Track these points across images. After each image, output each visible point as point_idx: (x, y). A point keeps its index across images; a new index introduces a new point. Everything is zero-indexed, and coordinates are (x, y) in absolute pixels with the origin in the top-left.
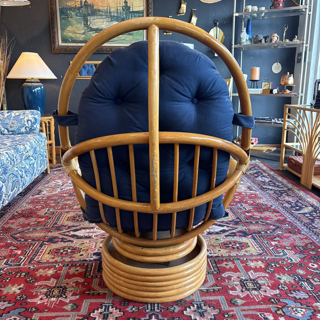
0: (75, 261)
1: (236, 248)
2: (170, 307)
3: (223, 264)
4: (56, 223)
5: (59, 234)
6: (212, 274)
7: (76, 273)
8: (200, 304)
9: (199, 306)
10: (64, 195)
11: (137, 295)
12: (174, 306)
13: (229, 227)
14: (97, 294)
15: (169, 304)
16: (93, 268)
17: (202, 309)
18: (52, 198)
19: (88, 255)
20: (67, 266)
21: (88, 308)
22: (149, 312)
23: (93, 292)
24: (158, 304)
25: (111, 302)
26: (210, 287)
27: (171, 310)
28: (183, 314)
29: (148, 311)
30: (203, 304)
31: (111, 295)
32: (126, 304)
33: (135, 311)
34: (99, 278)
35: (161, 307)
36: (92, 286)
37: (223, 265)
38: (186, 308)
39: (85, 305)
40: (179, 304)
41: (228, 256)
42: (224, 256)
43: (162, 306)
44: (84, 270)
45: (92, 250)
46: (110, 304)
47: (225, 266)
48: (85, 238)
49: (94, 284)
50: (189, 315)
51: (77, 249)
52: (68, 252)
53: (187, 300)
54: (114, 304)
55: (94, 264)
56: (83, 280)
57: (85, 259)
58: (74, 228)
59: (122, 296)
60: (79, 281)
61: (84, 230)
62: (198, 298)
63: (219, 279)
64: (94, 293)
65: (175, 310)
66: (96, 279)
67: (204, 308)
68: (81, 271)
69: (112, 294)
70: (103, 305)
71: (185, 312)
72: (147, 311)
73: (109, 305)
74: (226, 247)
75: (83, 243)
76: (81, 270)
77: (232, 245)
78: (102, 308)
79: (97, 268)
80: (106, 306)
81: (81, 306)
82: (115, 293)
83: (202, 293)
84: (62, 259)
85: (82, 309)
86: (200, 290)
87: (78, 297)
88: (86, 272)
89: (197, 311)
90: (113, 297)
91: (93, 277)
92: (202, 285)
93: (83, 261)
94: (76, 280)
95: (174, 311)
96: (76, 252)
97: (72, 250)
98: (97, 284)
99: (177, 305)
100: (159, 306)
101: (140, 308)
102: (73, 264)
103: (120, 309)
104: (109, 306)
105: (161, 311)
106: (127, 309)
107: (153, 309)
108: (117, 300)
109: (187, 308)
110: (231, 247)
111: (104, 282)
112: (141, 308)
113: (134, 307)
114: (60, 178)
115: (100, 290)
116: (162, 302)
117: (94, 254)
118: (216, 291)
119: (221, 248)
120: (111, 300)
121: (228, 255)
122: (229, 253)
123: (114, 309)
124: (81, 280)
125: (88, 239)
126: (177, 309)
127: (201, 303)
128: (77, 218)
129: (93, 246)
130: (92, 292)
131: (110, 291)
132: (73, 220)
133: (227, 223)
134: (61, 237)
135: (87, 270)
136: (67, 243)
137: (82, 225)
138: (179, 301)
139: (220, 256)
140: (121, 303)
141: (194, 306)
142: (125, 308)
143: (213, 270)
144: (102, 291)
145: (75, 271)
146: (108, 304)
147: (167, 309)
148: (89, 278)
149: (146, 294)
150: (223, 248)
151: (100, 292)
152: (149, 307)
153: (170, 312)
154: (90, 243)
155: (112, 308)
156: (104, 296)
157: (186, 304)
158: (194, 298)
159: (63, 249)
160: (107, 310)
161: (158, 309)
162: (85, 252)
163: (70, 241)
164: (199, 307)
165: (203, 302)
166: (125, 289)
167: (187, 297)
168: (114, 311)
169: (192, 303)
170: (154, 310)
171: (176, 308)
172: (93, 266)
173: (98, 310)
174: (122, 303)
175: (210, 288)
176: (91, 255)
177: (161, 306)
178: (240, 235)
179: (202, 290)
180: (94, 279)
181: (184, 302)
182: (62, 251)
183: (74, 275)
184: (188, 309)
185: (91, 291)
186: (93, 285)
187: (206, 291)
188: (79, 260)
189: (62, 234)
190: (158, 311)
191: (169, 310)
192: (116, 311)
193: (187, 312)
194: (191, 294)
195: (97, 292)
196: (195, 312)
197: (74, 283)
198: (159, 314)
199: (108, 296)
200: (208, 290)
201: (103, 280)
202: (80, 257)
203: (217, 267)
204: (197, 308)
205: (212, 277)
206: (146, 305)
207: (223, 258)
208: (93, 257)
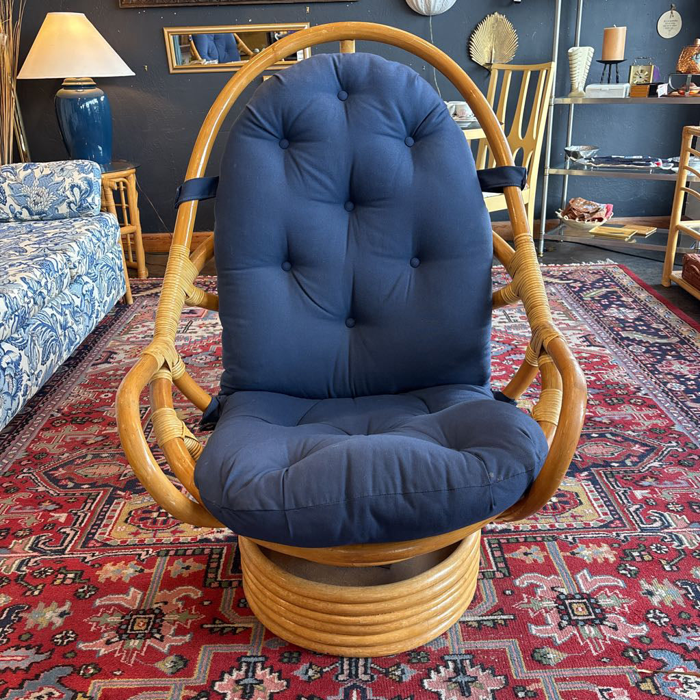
0: (183, 543)
1: (550, 508)
2: (393, 668)
3: (517, 552)
6: (492, 578)
7: (185, 574)
8: (462, 662)
11: (317, 640)
12: (403, 666)
14: (230, 631)
15: (391, 659)
16: (222, 560)
17: (465, 674)
20: (166, 555)
21: (209, 668)
22: (344, 681)
23: (222, 626)
24: (366, 659)
25: (259, 654)
26: (485, 616)
27: (394, 677)
28: (423, 687)
30: (468, 661)
31: (261, 634)
32: (294, 660)
33: (313, 678)
34: (236, 587)
35: (371, 668)
36: (220, 609)
37: (519, 554)
38: (429, 670)
39: (203, 659)
40: (414, 661)
41: (529, 531)
42: (521, 531)
43: (376, 666)
44: (204, 567)
46: (258, 657)
47: (524, 557)
49: (224, 605)
50: (436, 690)
52: (168, 518)
53: (433, 649)
54: (267, 658)
55: (225, 551)
56: (200, 593)
57: (204, 537)
60: (192, 595)
62: (458, 644)
63: (507, 592)
64: (224, 628)
65: (403, 676)
66: (229, 591)
67: (470, 671)
68: (196, 570)
69: (264, 630)
70: (243, 659)
71: (426, 683)
72: (341, 678)
73: (256, 659)
76: (195, 567)
78: (239, 669)
79: (232, 562)
80: (250, 663)
81: (195, 661)
83: (468, 632)
84: (154, 537)
85: (197, 671)
86: (464, 622)
87: (187, 638)
88: (206, 572)
89: (454, 680)
90: (265, 640)
91: (223, 586)
92: (468, 609)
93: (201, 541)
94: (184, 594)
95: (401, 678)
98: (231, 605)
99: (409, 662)
100: (369, 665)
101: (324, 670)
102: (178, 551)
103: (280, 672)
104: (255, 663)
105: (372, 677)
106: (295, 673)
107: (354, 673)
108: (274, 646)
109: (432, 671)
111: (246, 601)
112: (327, 669)
113: (310, 667)
115: (237, 620)
116: (375, 655)
118: (499, 624)
120: (261, 648)
121: (530, 528)
122: (533, 521)
123: (268, 670)
124: (196, 594)
126: (409, 673)
127: (465, 657)
130: (219, 626)
131: (258, 622)
135: (208, 567)
138: (413, 651)
139: (513, 528)
140: (282, 655)
141: (446, 666)
142: (292, 670)
143: (495, 569)
144: (240, 624)
145: (183, 568)
146: (254, 657)
147: (387, 674)
148: (214, 588)
151: (236, 625)
152: (346, 667)
153: (393, 680)
155: (263, 669)
156: (244, 636)
157: (429, 660)
158: (448, 643)
159: (158, 510)
160: (250, 674)
164: (459, 670)
165: (468, 657)
167: (432, 642)
168: (268, 677)
169: (442, 658)
170: (357, 675)
171: (406, 671)
172: (224, 555)
173: (230, 673)
174: (286, 655)
175: (487, 618)
177: (372, 665)
179: (467, 622)
180: (225, 591)
181: (424, 655)
182: (155, 515)
183: (180, 581)
184: (433, 674)
185: (217, 622)
186: (221, 606)
187: (477, 625)
188: (192, 540)
190: (366, 678)
191: (391, 676)
192: (271, 676)
193: (430, 682)
194: (442, 635)
195: (230, 627)
196: (449, 683)
197: (179, 600)
198: (368, 688)
199: (255, 636)
200: (481, 624)
201: (244, 595)
202: (195, 530)
203: (505, 560)
204: (455, 672)
205: (492, 586)
206: (340, 662)
207: (520, 535)
208: (224, 531)
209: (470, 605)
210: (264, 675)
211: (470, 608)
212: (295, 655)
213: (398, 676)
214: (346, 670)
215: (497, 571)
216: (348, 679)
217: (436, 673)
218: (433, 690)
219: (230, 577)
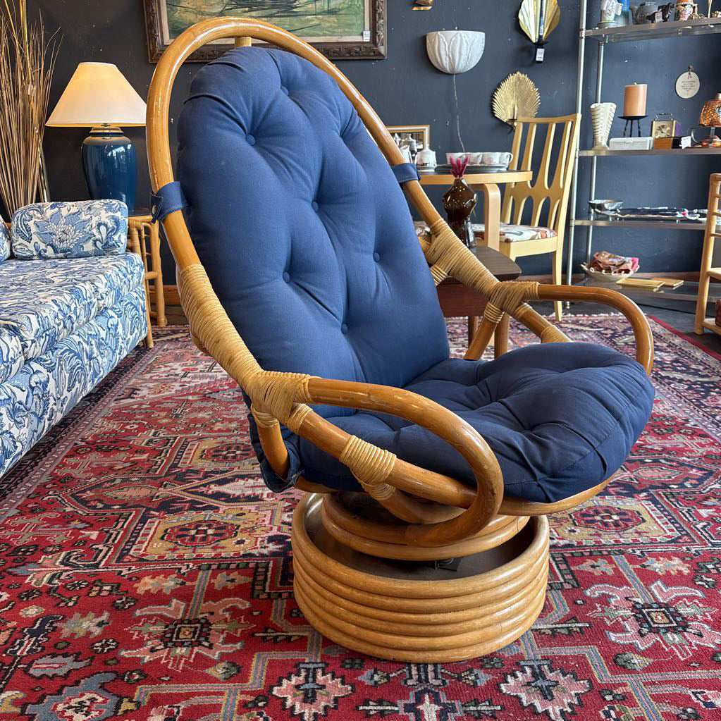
0: (226, 558)
1: (612, 524)
2: (465, 673)
3: (584, 565)
4: (175, 466)
5: (184, 490)
6: (561, 589)
7: (231, 586)
8: (539, 666)
9: (538, 671)
10: (190, 398)
11: (383, 644)
12: (475, 671)
14: (285, 639)
15: (462, 664)
16: (269, 573)
17: (544, 678)
18: (162, 406)
19: (256, 541)
20: (208, 569)
21: (264, 673)
22: (413, 685)
23: (275, 634)
24: (435, 665)
25: (319, 660)
26: (559, 624)
27: (468, 682)
28: (501, 691)
29: (411, 684)
30: (546, 666)
31: (318, 642)
32: (357, 666)
33: (380, 683)
34: (287, 598)
35: (442, 673)
36: (271, 619)
37: (586, 566)
38: (505, 675)
39: (257, 666)
40: (488, 666)
41: (594, 545)
42: (585, 546)
43: (446, 672)
44: (250, 580)
45: (264, 528)
46: (317, 663)
47: (591, 570)
48: (246, 501)
49: (275, 615)
50: (515, 694)
51: (230, 527)
52: (208, 535)
53: (507, 656)
54: (327, 665)
55: (271, 565)
56: (248, 604)
57: (248, 552)
58: (218, 477)
59: (345, 645)
60: (240, 606)
61: (241, 482)
62: (533, 650)
63: (579, 602)
64: (277, 636)
65: (478, 681)
66: (280, 601)
67: (550, 675)
68: (242, 582)
69: (321, 639)
70: (301, 666)
71: (503, 686)
72: (410, 682)
73: (316, 666)
74: (587, 521)
75: (242, 512)
76: (241, 579)
77: (603, 517)
78: (298, 675)
79: (280, 575)
80: (309, 669)
81: (248, 667)
82: (327, 636)
83: (542, 639)
84: (194, 552)
85: (252, 676)
86: (536, 630)
87: (238, 646)
88: (253, 584)
89: (533, 684)
90: (323, 647)
91: (272, 597)
92: (539, 617)
93: (244, 556)
94: (230, 605)
95: (475, 683)
96: (227, 535)
97: (216, 529)
98: (283, 614)
99: (482, 667)
100: (439, 671)
101: (391, 675)
102: (221, 566)
103: (343, 677)
104: (315, 669)
105: (444, 682)
106: (359, 678)
107: (423, 677)
108: (334, 654)
109: (508, 676)
110: (599, 523)
111: (299, 610)
112: (394, 674)
113: (376, 672)
114: (177, 358)
115: (291, 629)
116: (445, 660)
117: (271, 539)
118: (574, 632)
119: (575, 525)
120: (319, 655)
121: (594, 543)
122: (596, 537)
123: (329, 676)
124: (244, 605)
125: (253, 503)
126: (484, 679)
127: (542, 662)
128: (224, 453)
129: (265, 519)
130: (271, 634)
131: (315, 631)
132: (214, 456)
134: (189, 499)
135: (255, 579)
136: (204, 512)
137: (236, 470)
138: (486, 657)
139: (575, 544)
140: (343, 662)
141: (524, 671)
142: (356, 675)
143: (562, 580)
144: (295, 633)
145: (227, 581)
146: (313, 663)
147: (460, 678)
148: (263, 599)
150: (580, 525)
151: (289, 634)
152: (414, 672)
153: (467, 684)
154: (257, 514)
155: (324, 674)
156: (301, 644)
157: (503, 665)
158: (522, 649)
159: (196, 528)
160: (311, 679)
161: (436, 678)
162: (248, 534)
163: (210, 508)
164: (538, 674)
165: (546, 662)
167: (504, 648)
168: (330, 682)
169: (518, 664)
170: (427, 680)
171: (480, 676)
172: (270, 569)
173: (289, 679)
174: (347, 661)
175: (560, 626)
176: (263, 541)
177: (443, 671)
178: (618, 494)
179: (539, 629)
180: (275, 602)
181: (498, 661)
182: (193, 532)
183: (226, 593)
184: (510, 679)
185: (269, 631)
186: (272, 615)
187: (550, 632)
188: (235, 554)
189: (190, 490)
190: (437, 683)
191: (464, 681)
192: (334, 681)
193: (508, 686)
194: (515, 642)
195: (283, 635)
196: (528, 688)
197: (227, 610)
198: (440, 692)
199: (312, 644)
200: (555, 632)
201: (297, 605)
202: (238, 546)
203: (572, 573)
204: (533, 676)
205: (562, 596)
206: (407, 668)
207: (584, 549)
208: (268, 547)
209: (541, 614)
210: (326, 680)
211: (541, 617)
212: (357, 661)
213: (472, 681)
214: (415, 675)
215: (565, 582)
216: (417, 684)
217: (513, 678)
218: (512, 694)
219: (279, 589)
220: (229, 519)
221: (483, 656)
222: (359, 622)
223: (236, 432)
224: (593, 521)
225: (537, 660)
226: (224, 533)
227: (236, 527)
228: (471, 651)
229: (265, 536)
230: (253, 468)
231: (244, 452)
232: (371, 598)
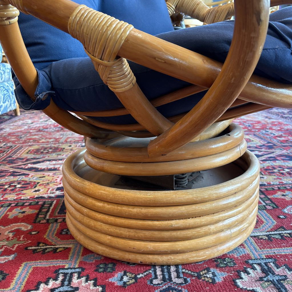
0: (24, 199)
1: (286, 174)
2: (204, 272)
3: (276, 195)
4: (10, 157)
5: (11, 167)
6: (265, 210)
7: (21, 216)
8: (266, 264)
9: (266, 267)
10: (31, 131)
11: (132, 250)
12: (212, 270)
13: (261, 151)
14: (52, 251)
15: (200, 265)
16: (52, 208)
17: (273, 274)
18: (14, 134)
19: (48, 190)
20: (8, 206)
21: (26, 279)
22: (158, 284)
23: (45, 247)
24: (177, 266)
25: (77, 266)
26: (271, 232)
27: (207, 279)
28: (238, 287)
29: (157, 283)
30: (272, 264)
31: (79, 252)
32: (109, 270)
33: (128, 283)
34: (61, 222)
35: (183, 273)
36: (45, 237)
37: (278, 195)
38: (239, 272)
39: (22, 272)
40: (222, 265)
41: (279, 184)
42: (273, 185)
43: (187, 271)
44: (36, 211)
45: (55, 183)
46: (75, 268)
47: (283, 197)
48: (48, 171)
49: (49, 233)
50: (251, 289)
51: (32, 183)
52: (16, 188)
53: (236, 256)
54: (83, 269)
55: (55, 202)
56: (30, 227)
57: (40, 196)
58: (35, 161)
59: (100, 252)
60: (23, 229)
61: (48, 162)
62: (256, 252)
63: (281, 217)
64: (46, 249)
65: (215, 278)
66: (55, 225)
67: (277, 271)
68: (30, 213)
69: (82, 249)
70: (61, 271)
71: (239, 282)
72: (155, 282)
73: (73, 271)
74: (269, 173)
75: (43, 176)
76: (29, 211)
77: (279, 170)
78: (56, 279)
79: (60, 208)
80: (67, 274)
81: (13, 275)
82: (86, 246)
83: (261, 243)
84: (2, 197)
85: (14, 282)
86: (255, 237)
87: (11, 257)
88: (38, 214)
89: (265, 279)
90: (83, 255)
91: (50, 222)
92: (255, 228)
93: (37, 198)
94: (16, 228)
95: (213, 280)
96: (29, 187)
97: (23, 184)
98: (56, 233)
99: (217, 266)
100: (180, 271)
101: (138, 276)
102: (19, 204)
103: (95, 280)
104: (72, 274)
105: (185, 280)
106: (110, 280)
107: (167, 277)
108: (91, 260)
109: (242, 273)
110: (277, 173)
111: (68, 230)
112: (141, 275)
113: (125, 274)
115: (59, 243)
116: (185, 262)
117: (58, 189)
118: (286, 236)
119: (262, 175)
120: (78, 262)
121: (279, 183)
122: (278, 180)
123: (84, 279)
124: (25, 227)
125: (52, 172)
126: (220, 276)
127: (267, 261)
128: (42, 151)
129: (58, 179)
130: (42, 247)
131: (78, 244)
132: (35, 152)
133: (256, 148)
134: (11, 171)
135: (40, 211)
136: (18, 177)
137: (46, 157)
138: (219, 258)
139: (266, 184)
140: (98, 266)
141: (254, 269)
142: (107, 278)
143: (265, 204)
144: (61, 245)
145: (20, 213)
146: (71, 269)
147: (199, 277)
148: (42, 223)
149: (151, 246)
150: (266, 175)
151: (57, 247)
152: (159, 272)
153: (206, 281)
154: (53, 176)
155: (79, 277)
156: (65, 254)
157: (235, 264)
158: (247, 251)
159: (10, 184)
160: (66, 283)
161: (178, 277)
162: (43, 186)
163: (24, 174)
164: (266, 271)
165: (270, 260)
166: (107, 239)
167: (232, 251)
168: (83, 284)
169: (247, 263)
170: (170, 279)
171: (216, 274)
172: (53, 205)
173: (46, 283)
174: (101, 266)
175: (273, 233)
176: (53, 190)
177: (184, 270)
178: (283, 160)
179: (257, 236)
180: (51, 225)
181: (229, 260)
182: (6, 187)
183: (16, 220)
184: (243, 275)
185: (41, 245)
186: (46, 234)
187: (267, 238)
188: (31, 197)
189: (14, 167)
190: (179, 281)
191: (203, 278)
192: (87, 283)
193: (243, 282)
194: (240, 246)
195: (51, 248)
196: (261, 282)
197: (11, 232)
198: (183, 289)
199: (74, 254)
200: (271, 237)
201: (67, 226)
202: (35, 193)
203: (270, 199)
204: (263, 272)
205: (267, 214)
206: (152, 269)
207: (273, 186)
208: (55, 193)
209: (255, 226)
210: (80, 283)
211: (256, 227)
212: (110, 266)
213: (211, 278)
214: (160, 275)
215: (267, 205)
216: (162, 283)
217: (246, 274)
218: (248, 289)
219: (57, 217)
220: (34, 180)
221: (216, 258)
222: (111, 232)
223: (52, 143)
224: (274, 173)
225: (262, 259)
226: (28, 187)
227: (36, 183)
228: (207, 253)
229: (55, 187)
230: (57, 156)
231: (54, 150)
232: (119, 208)
